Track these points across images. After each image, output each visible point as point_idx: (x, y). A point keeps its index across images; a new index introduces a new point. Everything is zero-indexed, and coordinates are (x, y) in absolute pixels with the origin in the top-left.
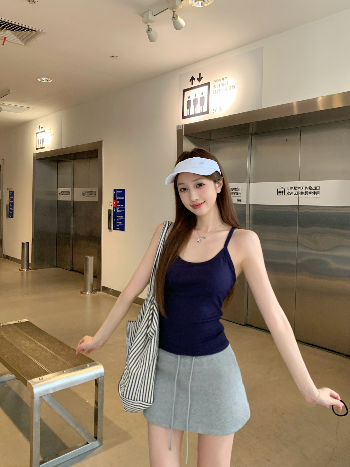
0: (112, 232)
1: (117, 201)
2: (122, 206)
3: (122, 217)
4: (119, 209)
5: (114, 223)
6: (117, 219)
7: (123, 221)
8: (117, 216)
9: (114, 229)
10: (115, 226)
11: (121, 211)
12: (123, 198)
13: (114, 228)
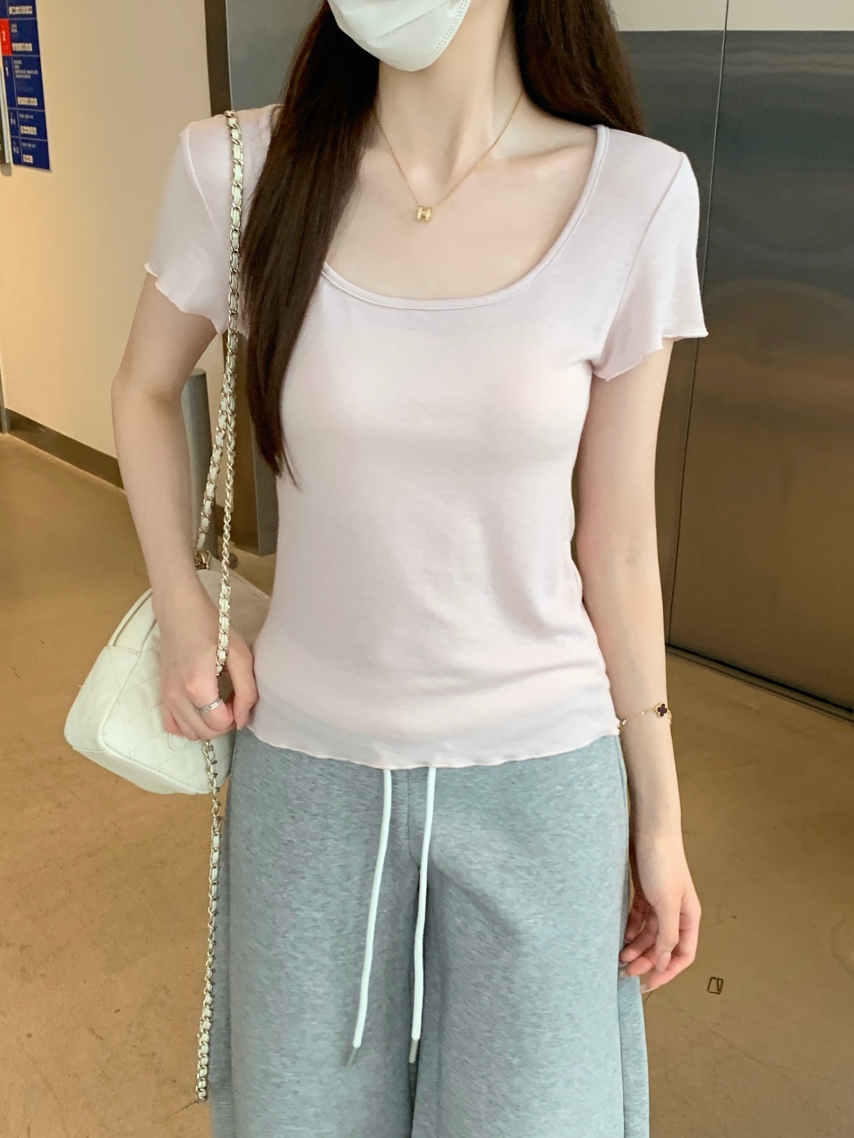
0: (9, 173)
1: (11, 22)
2: (29, 47)
3: (34, 102)
4: (20, 62)
5: (14, 130)
6: (21, 112)
7: (39, 120)
8: (22, 101)
9: (18, 160)
10: (18, 145)
11: (29, 72)
12: (26, 10)
13: (14, 154)
